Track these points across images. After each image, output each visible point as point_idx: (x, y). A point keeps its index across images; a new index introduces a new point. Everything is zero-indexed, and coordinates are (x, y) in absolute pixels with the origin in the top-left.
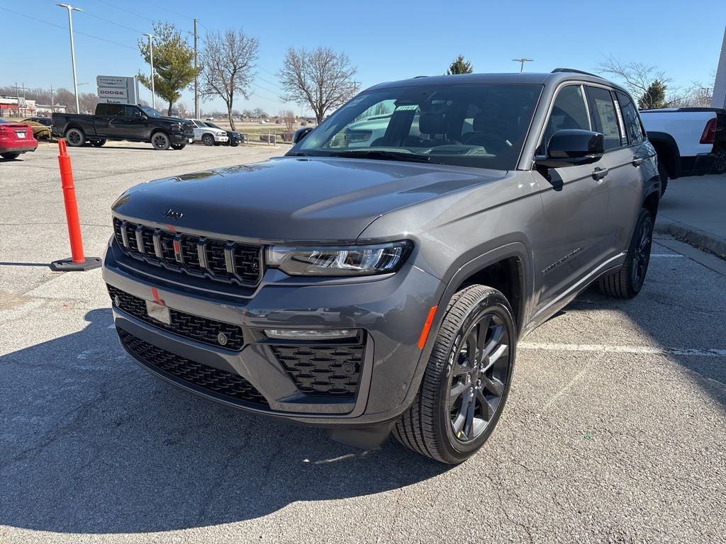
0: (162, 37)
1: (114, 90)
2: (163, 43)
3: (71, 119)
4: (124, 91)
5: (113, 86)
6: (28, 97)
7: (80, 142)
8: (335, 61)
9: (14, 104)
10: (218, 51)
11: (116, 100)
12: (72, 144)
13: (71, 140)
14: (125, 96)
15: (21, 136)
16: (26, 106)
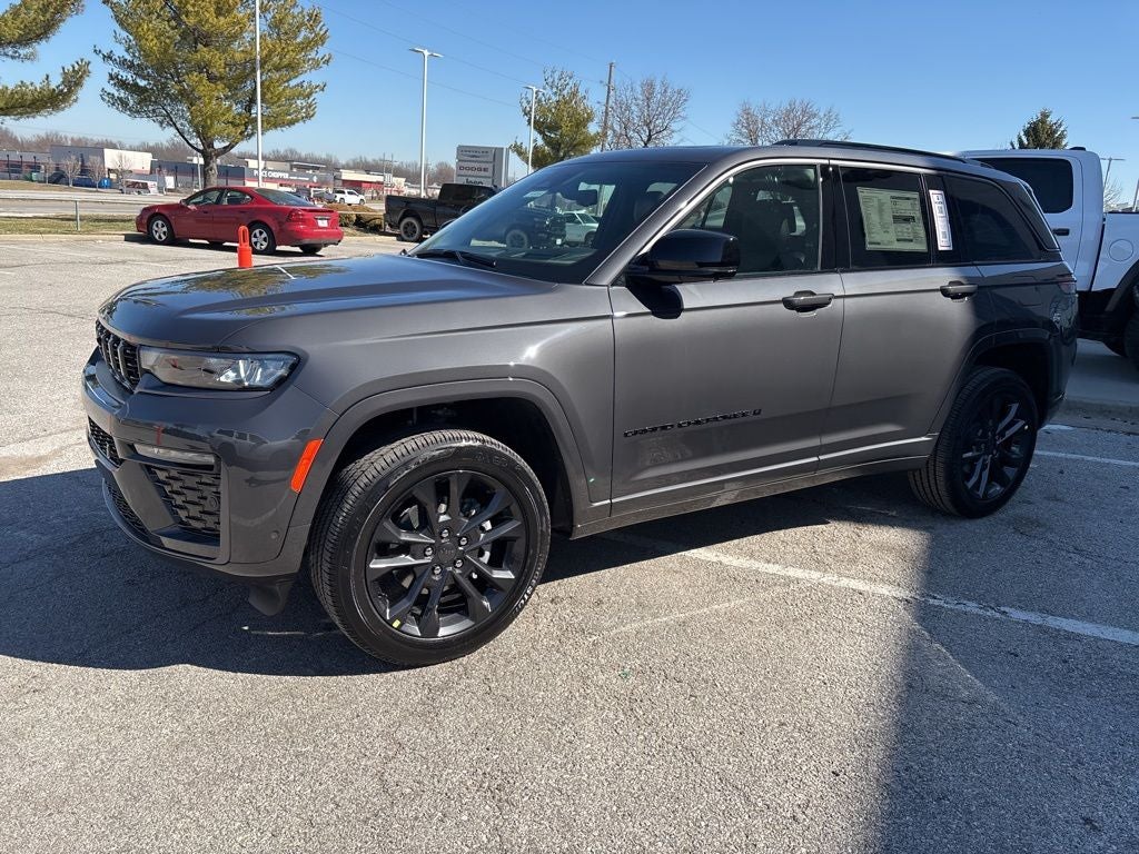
0: (555, 90)
1: (476, 165)
2: (554, 99)
3: (412, 205)
4: (490, 166)
5: (474, 159)
6: (398, 173)
7: (416, 236)
8: (815, 122)
9: (378, 183)
10: (628, 108)
11: (478, 180)
12: (406, 238)
13: (406, 232)
14: (489, 173)
15: (323, 223)
16: (392, 186)
